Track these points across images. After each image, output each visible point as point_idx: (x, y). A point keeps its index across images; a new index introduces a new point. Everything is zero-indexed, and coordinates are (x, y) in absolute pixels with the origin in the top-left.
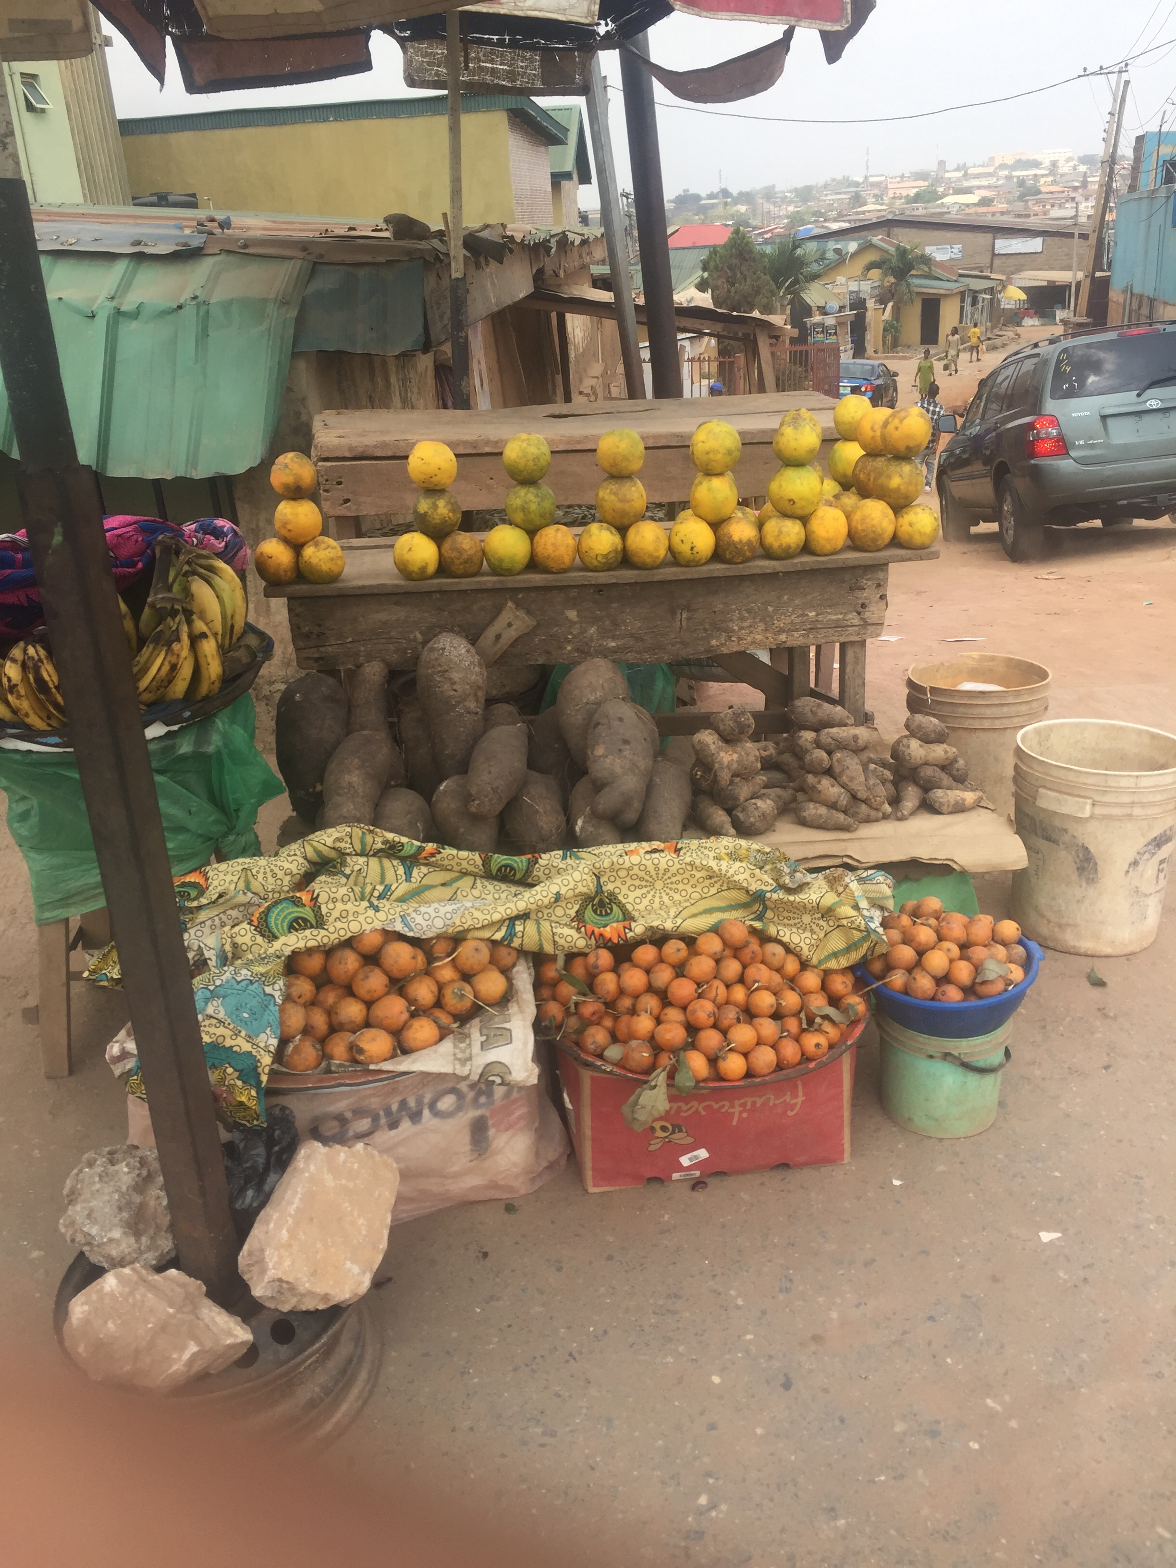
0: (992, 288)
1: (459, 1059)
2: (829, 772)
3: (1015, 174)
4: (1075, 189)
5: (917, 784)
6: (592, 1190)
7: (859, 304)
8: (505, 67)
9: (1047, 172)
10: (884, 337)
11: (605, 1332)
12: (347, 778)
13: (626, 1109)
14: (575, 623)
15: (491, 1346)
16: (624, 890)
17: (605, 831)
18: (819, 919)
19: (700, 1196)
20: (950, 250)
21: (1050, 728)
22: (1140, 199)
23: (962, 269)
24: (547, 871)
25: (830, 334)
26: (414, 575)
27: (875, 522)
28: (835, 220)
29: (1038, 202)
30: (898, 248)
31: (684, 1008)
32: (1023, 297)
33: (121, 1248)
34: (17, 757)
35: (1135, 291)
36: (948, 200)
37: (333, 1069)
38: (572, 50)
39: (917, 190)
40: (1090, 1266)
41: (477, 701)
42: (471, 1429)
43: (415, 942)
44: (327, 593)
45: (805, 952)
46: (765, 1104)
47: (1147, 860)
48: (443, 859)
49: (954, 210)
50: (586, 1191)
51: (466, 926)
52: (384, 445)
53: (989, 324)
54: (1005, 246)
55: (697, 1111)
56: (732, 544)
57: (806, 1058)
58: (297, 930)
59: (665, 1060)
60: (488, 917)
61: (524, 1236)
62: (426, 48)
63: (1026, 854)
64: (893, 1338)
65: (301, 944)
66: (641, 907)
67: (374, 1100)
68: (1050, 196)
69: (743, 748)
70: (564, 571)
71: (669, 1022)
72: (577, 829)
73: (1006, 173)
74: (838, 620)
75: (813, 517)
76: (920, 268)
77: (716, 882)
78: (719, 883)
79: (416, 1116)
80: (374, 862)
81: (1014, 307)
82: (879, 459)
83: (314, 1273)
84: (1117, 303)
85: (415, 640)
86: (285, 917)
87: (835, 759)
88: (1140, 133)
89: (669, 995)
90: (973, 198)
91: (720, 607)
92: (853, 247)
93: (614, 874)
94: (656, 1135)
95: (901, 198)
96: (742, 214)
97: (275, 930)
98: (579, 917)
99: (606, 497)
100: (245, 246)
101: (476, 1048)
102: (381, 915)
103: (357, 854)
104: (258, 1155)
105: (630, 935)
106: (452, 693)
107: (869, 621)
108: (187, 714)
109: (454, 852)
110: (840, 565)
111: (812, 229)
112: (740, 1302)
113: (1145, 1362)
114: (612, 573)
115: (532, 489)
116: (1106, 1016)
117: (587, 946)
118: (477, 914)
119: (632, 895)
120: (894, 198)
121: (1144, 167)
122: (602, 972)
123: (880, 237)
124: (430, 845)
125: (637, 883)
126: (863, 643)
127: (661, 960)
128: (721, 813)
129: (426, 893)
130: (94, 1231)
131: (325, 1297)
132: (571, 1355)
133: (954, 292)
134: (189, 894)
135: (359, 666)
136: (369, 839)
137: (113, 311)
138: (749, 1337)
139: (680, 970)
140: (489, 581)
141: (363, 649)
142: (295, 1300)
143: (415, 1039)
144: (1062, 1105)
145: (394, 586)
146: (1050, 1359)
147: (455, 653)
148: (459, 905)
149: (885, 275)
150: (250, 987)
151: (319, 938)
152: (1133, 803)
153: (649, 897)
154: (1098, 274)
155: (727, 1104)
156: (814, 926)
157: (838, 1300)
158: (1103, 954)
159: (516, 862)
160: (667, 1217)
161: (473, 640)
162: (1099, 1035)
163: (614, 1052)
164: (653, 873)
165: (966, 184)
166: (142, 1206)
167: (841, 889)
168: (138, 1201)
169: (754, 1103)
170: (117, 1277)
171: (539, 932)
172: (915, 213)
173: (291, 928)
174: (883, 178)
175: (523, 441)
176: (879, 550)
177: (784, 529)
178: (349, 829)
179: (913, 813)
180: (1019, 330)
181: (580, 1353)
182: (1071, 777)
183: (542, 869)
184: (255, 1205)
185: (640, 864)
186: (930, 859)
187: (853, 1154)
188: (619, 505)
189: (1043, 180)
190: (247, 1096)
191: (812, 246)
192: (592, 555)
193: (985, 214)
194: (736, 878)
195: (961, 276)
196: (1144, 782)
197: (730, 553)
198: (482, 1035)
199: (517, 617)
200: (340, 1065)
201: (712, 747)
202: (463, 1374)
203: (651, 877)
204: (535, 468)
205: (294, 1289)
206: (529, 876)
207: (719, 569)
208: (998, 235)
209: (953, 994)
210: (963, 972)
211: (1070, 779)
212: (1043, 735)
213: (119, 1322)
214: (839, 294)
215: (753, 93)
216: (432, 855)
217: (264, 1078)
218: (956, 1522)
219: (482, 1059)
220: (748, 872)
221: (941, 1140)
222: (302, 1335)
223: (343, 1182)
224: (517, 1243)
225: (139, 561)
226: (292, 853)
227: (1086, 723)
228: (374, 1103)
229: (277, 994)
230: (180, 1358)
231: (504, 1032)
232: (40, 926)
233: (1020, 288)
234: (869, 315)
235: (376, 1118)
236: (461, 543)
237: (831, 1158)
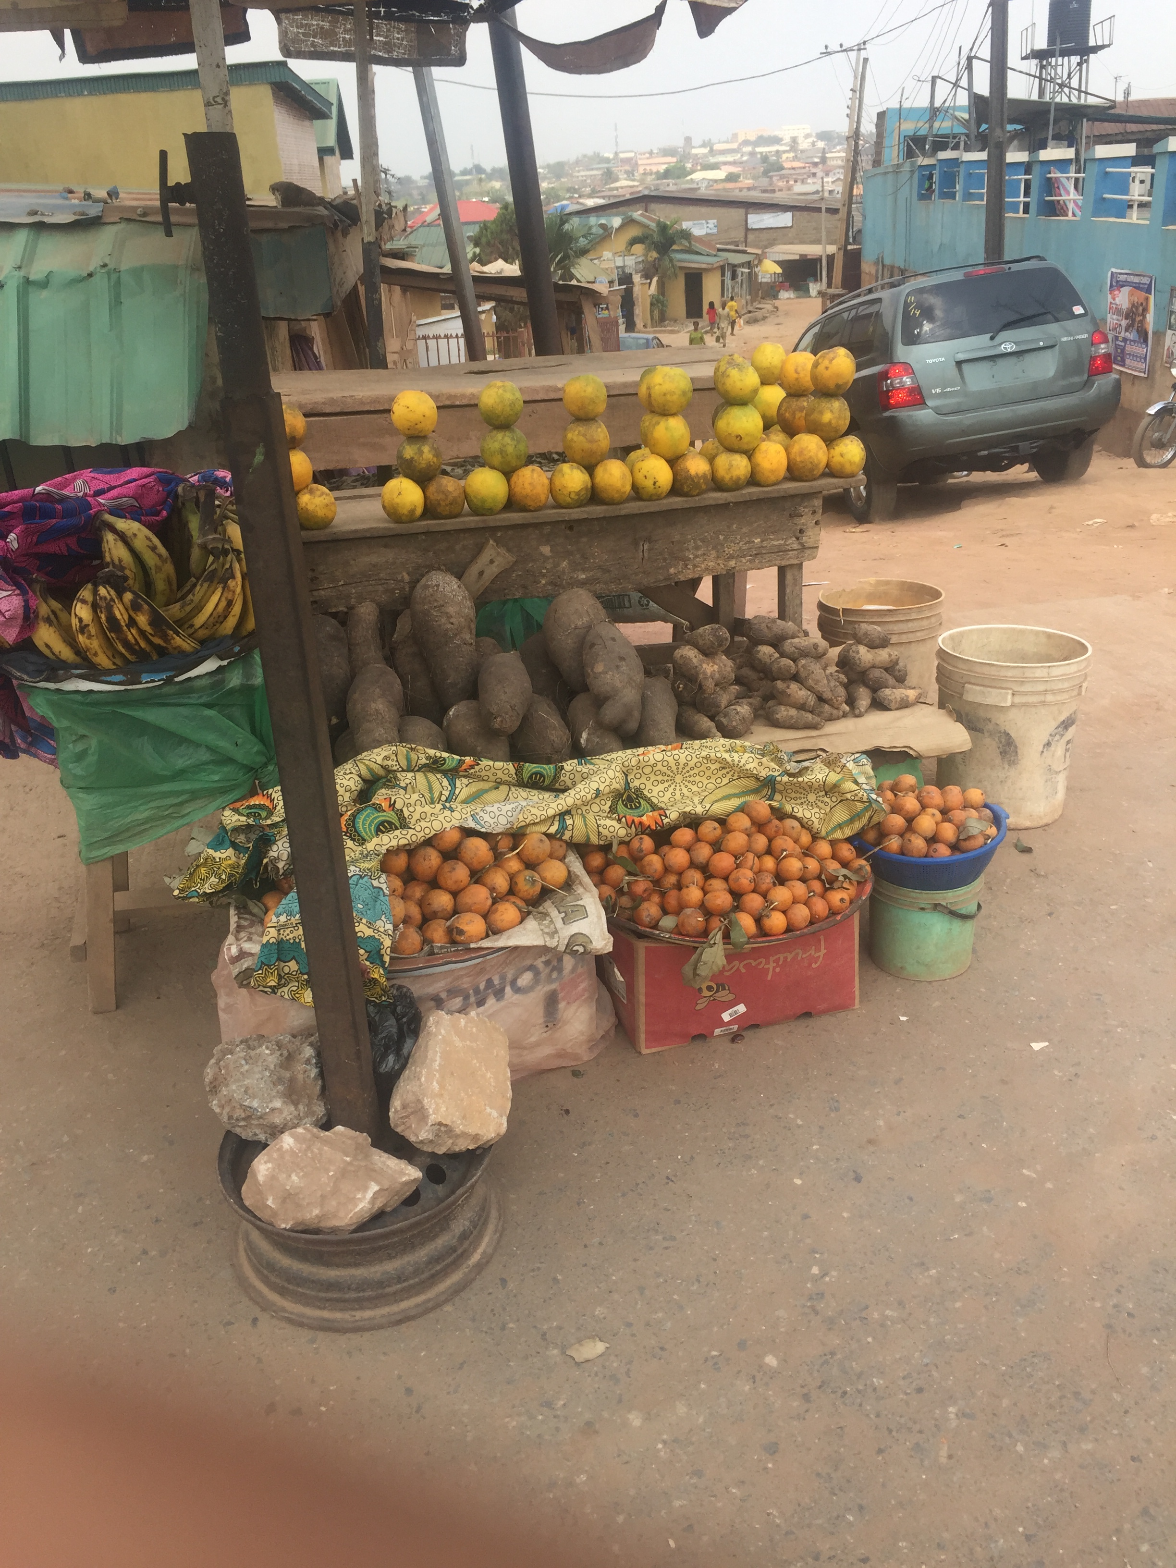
0: (749, 262)
1: (547, 933)
2: (795, 677)
3: (758, 150)
4: (815, 164)
5: (867, 685)
6: (645, 1051)
7: (626, 279)
8: (381, 39)
9: (788, 148)
10: (652, 312)
11: (692, 1158)
12: (373, 706)
13: (687, 969)
14: (548, 558)
15: (597, 1180)
16: (649, 785)
17: (610, 740)
18: (823, 796)
19: (739, 1046)
20: (705, 226)
21: (962, 634)
22: (886, 173)
23: (720, 244)
24: (572, 776)
25: (602, 309)
26: (404, 518)
27: (811, 454)
28: (590, 196)
29: (782, 177)
30: (659, 223)
31: (726, 879)
32: (779, 270)
33: (284, 1116)
34: (78, 697)
35: (887, 262)
36: (698, 176)
37: (436, 951)
38: (447, 22)
39: (666, 166)
40: (1078, 1064)
41: (471, 633)
42: (601, 1244)
43: (484, 836)
44: (323, 538)
45: (816, 825)
46: (794, 959)
47: (1058, 741)
48: (481, 770)
49: (703, 186)
50: (640, 1053)
51: (528, 821)
52: (332, 401)
53: (748, 297)
54: (759, 220)
55: (738, 969)
56: (689, 477)
57: (833, 913)
58: (383, 832)
59: (716, 923)
60: (544, 812)
61: (596, 1094)
62: (302, 19)
63: (969, 737)
64: (934, 1135)
65: (394, 843)
66: (665, 799)
67: (466, 980)
68: (792, 172)
69: (720, 660)
70: (538, 509)
71: (715, 891)
72: (582, 741)
73: (749, 149)
74: (780, 545)
75: (756, 451)
76: (681, 244)
77: (728, 773)
78: (732, 773)
79: (499, 994)
80: (420, 776)
81: (769, 281)
82: (802, 399)
83: (464, 1117)
84: (869, 274)
85: (402, 581)
86: (372, 821)
87: (800, 665)
88: (880, 109)
89: (711, 868)
90: (720, 174)
91: (677, 537)
92: (616, 222)
93: (640, 771)
94: (703, 994)
95: (651, 174)
96: (497, 191)
97: (363, 834)
98: (613, 809)
99: (575, 439)
100: (145, 214)
101: (559, 923)
102: (456, 814)
103: (403, 771)
104: (391, 1026)
105: (666, 821)
106: (449, 626)
107: (807, 545)
108: (237, 649)
109: (491, 763)
110: (782, 494)
111: (568, 205)
112: (799, 1122)
113: (1139, 1129)
114: (583, 509)
115: (507, 433)
116: (1038, 875)
117: (627, 835)
118: (534, 811)
119: (656, 790)
120: (644, 174)
121: (886, 142)
122: (646, 855)
123: (640, 212)
124: (468, 758)
125: (660, 778)
126: (800, 566)
127: (698, 840)
128: (706, 719)
129: (485, 795)
130: (255, 1104)
131: (476, 1137)
132: (668, 1178)
133: (715, 266)
134: (259, 814)
135: (352, 608)
136: (413, 756)
137: (21, 281)
138: (815, 1147)
139: (717, 846)
140: (472, 521)
141: (354, 591)
142: (451, 1141)
143: (502, 921)
144: (1022, 946)
145: (385, 529)
146: (1065, 1135)
147: (448, 589)
148: (514, 806)
149: (648, 250)
150: (361, 881)
151: (408, 837)
152: (1046, 691)
153: (671, 790)
154: (849, 247)
155: (764, 960)
156: (819, 804)
157: (881, 1112)
158: (1023, 826)
159: (545, 769)
160: (717, 1066)
161: (459, 577)
162: (1036, 891)
163: (668, 922)
164: (674, 768)
165: (712, 160)
166: (292, 1080)
167: (839, 770)
168: (288, 1075)
169: (786, 958)
170: (292, 1136)
171: (586, 825)
172: (668, 189)
173: (379, 831)
174: (632, 155)
175: (499, 388)
176: (815, 479)
177: (734, 462)
178: (394, 748)
179: (866, 711)
180: (777, 303)
181: (675, 1176)
182: (993, 672)
183: (568, 774)
184: (396, 1068)
185: (663, 761)
186: (890, 747)
187: (861, 1002)
188: (587, 446)
189: (784, 156)
190: (377, 974)
191: (575, 221)
192: (565, 492)
193: (733, 189)
194: (748, 767)
195: (719, 250)
196: (1056, 672)
197: (688, 487)
198: (560, 912)
199: (498, 553)
200: (441, 948)
201: (695, 661)
202: (579, 1204)
203: (672, 772)
204: (511, 412)
205: (451, 1131)
206: (557, 782)
207: (677, 502)
208: (750, 210)
209: (943, 851)
210: (948, 831)
211: (993, 673)
212: (955, 640)
213: (302, 1174)
214: (607, 269)
215: (627, 65)
216: (472, 767)
217: (387, 959)
218: (1024, 1261)
219: (567, 931)
220: (756, 761)
221: (930, 982)
222: (453, 1176)
223: (468, 1043)
224: (592, 1100)
225: (162, 509)
226: (348, 772)
227: (991, 629)
228: (466, 983)
229: (384, 886)
230: (364, 1197)
231: (579, 908)
232: (88, 865)
233: (775, 262)
234: (637, 290)
235: (466, 997)
236: (446, 486)
237: (845, 1006)
